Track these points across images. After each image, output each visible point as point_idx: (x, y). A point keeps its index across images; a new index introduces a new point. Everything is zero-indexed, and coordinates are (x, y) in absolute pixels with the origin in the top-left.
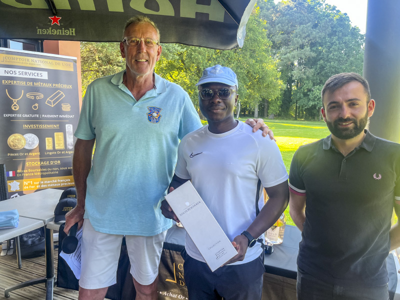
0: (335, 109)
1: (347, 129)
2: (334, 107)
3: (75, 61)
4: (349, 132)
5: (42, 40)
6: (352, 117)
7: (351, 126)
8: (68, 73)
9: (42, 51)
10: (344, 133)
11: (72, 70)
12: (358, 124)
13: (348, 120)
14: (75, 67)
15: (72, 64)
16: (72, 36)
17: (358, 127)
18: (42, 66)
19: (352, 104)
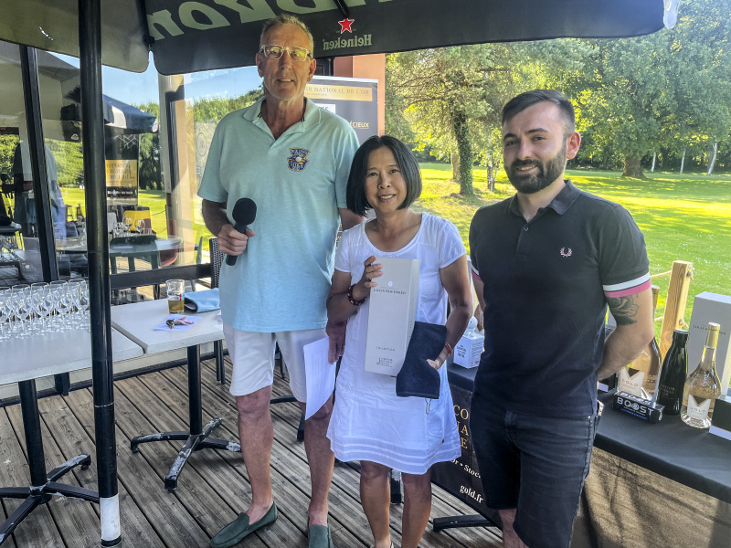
0: (512, 146)
1: (527, 177)
2: (512, 143)
3: (375, 86)
4: (530, 181)
5: (332, 58)
6: (534, 158)
7: (533, 171)
8: (365, 104)
9: (332, 75)
10: (523, 183)
11: (370, 99)
12: (545, 170)
13: (527, 162)
14: (375, 93)
15: (370, 90)
16: (368, 47)
17: (545, 173)
18: (330, 96)
19: (537, 137)
